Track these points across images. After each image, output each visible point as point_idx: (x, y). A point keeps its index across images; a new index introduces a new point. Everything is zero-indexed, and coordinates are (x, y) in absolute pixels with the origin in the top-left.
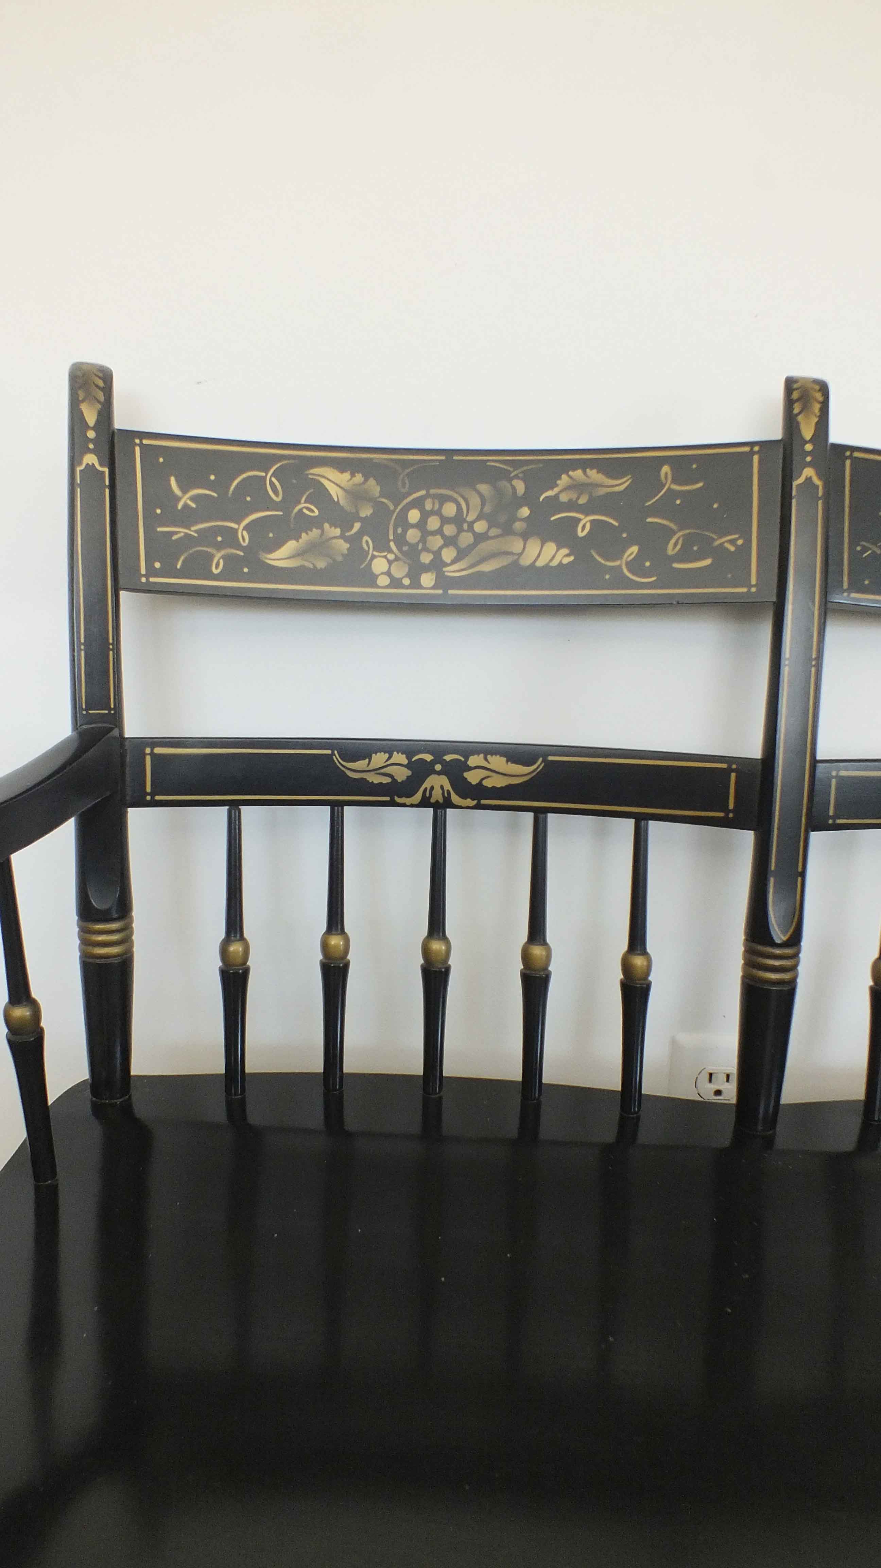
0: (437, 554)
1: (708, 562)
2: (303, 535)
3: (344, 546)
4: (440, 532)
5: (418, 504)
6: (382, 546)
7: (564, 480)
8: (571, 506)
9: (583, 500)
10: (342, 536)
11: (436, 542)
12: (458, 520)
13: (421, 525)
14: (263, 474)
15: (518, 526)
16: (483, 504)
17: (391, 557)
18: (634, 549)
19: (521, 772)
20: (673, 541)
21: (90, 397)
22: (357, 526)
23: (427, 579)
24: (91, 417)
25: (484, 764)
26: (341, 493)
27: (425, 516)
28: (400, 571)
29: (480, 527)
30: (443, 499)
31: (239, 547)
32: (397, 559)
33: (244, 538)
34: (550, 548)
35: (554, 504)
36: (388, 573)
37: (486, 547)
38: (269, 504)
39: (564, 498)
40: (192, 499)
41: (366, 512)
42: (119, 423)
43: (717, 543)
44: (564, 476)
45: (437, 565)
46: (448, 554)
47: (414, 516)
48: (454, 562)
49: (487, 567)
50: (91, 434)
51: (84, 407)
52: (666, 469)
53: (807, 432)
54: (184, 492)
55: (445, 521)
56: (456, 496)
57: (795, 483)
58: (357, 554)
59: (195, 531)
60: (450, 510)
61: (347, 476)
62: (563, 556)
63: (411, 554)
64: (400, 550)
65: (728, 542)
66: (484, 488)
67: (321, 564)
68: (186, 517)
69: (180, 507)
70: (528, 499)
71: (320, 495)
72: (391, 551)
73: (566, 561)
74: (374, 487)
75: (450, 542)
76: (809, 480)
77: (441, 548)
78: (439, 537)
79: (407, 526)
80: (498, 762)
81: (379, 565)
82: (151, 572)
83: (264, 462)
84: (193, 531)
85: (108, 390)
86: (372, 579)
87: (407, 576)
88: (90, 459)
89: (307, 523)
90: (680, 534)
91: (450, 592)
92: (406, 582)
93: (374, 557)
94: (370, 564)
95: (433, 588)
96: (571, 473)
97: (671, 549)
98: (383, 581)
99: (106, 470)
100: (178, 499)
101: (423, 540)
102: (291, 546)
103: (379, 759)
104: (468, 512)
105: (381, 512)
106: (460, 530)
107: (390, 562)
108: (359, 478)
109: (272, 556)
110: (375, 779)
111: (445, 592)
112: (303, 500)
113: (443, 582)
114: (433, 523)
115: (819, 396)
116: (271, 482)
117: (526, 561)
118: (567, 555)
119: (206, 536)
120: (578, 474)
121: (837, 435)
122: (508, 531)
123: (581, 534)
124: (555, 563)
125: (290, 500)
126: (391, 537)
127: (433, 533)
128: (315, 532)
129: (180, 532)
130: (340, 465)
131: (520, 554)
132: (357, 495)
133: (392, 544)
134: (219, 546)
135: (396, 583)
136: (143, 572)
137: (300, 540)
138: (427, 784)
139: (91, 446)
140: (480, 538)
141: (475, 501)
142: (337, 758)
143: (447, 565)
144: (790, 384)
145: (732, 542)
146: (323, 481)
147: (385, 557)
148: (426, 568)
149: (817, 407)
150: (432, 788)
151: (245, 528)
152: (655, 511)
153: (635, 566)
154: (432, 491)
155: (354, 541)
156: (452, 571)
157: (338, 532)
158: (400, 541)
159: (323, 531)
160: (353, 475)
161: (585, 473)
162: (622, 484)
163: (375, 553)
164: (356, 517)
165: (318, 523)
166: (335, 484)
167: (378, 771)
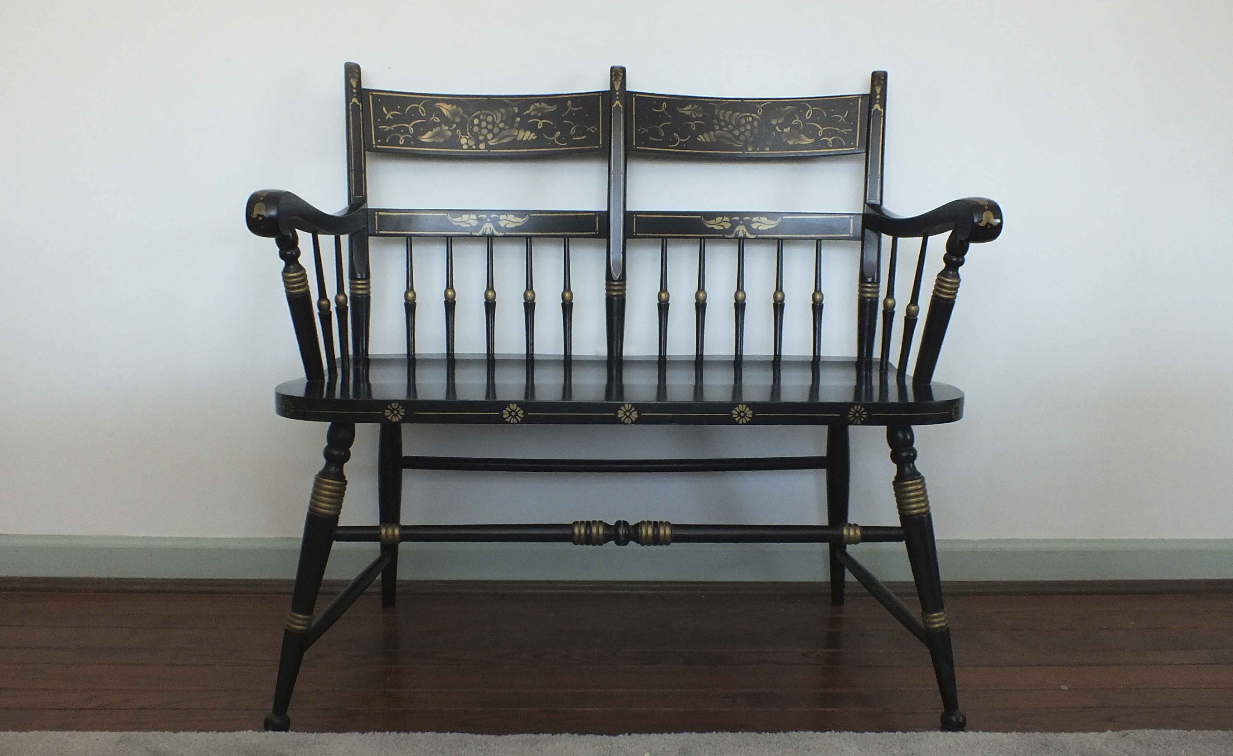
0: (486, 136)
1: (584, 137)
2: (434, 129)
3: (450, 133)
4: (486, 127)
5: (477, 117)
6: (464, 133)
7: (533, 107)
8: (535, 117)
9: (539, 115)
10: (449, 130)
11: (485, 132)
12: (493, 123)
13: (479, 125)
14: (418, 105)
15: (516, 125)
16: (502, 117)
17: (468, 137)
18: (559, 133)
19: (520, 221)
20: (573, 129)
21: (353, 77)
22: (455, 126)
23: (482, 146)
24: (354, 84)
25: (506, 218)
26: (448, 112)
27: (480, 121)
28: (471, 143)
29: (501, 125)
30: (487, 115)
31: (410, 134)
32: (470, 138)
33: (412, 130)
34: (528, 133)
35: (529, 116)
36: (467, 144)
37: (504, 133)
38: (420, 117)
39: (533, 114)
40: (392, 115)
41: (458, 120)
42: (363, 86)
43: (588, 130)
44: (532, 105)
45: (486, 140)
46: (490, 136)
47: (476, 121)
48: (492, 139)
49: (505, 141)
50: (354, 91)
51: (352, 81)
52: (569, 102)
53: (617, 88)
54: (389, 112)
55: (488, 123)
56: (491, 113)
57: (613, 106)
58: (455, 136)
59: (394, 128)
60: (490, 119)
61: (450, 106)
62: (533, 136)
63: (475, 136)
64: (471, 134)
65: (592, 129)
66: (503, 110)
67: (441, 141)
68: (389, 123)
69: (387, 118)
70: (519, 114)
71: (440, 114)
72: (468, 135)
73: (534, 138)
74: (460, 110)
75: (490, 131)
76: (618, 105)
77: (487, 134)
78: (486, 130)
79: (474, 125)
80: (511, 217)
81: (463, 141)
82: (377, 143)
83: (419, 101)
84: (392, 128)
85: (359, 73)
86: (460, 146)
87: (475, 145)
88: (355, 100)
89: (435, 125)
90: (575, 126)
91: (491, 151)
92: (474, 147)
93: (461, 138)
94: (460, 141)
95: (484, 149)
96: (535, 104)
97: (572, 132)
98: (465, 147)
99: (360, 104)
100: (386, 115)
101: (480, 131)
102: (429, 134)
103: (465, 216)
104: (497, 119)
105: (463, 119)
106: (494, 127)
107: (468, 139)
108: (455, 107)
109: (423, 137)
110: (464, 225)
111: (489, 151)
112: (434, 115)
113: (488, 147)
114: (484, 124)
115: (622, 74)
116: (421, 109)
117: (519, 138)
118: (534, 136)
119: (398, 130)
120: (537, 104)
121: (630, 88)
122: (512, 127)
123: (539, 127)
124: (530, 139)
125: (429, 115)
126: (468, 129)
127: (484, 128)
128: (439, 128)
129: (387, 128)
130: (447, 102)
131: (517, 135)
132: (454, 114)
133: (468, 133)
134: (402, 134)
135: (470, 147)
136: (374, 143)
137: (433, 132)
138: (484, 227)
139: (355, 95)
140: (501, 130)
141: (499, 115)
142: (448, 216)
143: (490, 140)
144: (612, 68)
145: (593, 129)
146: (441, 108)
147: (466, 137)
148: (481, 142)
149: (620, 78)
150: (486, 228)
151: (412, 127)
152: (565, 118)
153: (559, 139)
154: (483, 112)
155: (454, 131)
156: (491, 143)
157: (447, 128)
158: (471, 131)
159: (441, 127)
160: (452, 106)
161: (540, 104)
162: (554, 108)
163: (462, 136)
164: (454, 122)
165: (439, 124)
166: (446, 109)
167: (465, 222)
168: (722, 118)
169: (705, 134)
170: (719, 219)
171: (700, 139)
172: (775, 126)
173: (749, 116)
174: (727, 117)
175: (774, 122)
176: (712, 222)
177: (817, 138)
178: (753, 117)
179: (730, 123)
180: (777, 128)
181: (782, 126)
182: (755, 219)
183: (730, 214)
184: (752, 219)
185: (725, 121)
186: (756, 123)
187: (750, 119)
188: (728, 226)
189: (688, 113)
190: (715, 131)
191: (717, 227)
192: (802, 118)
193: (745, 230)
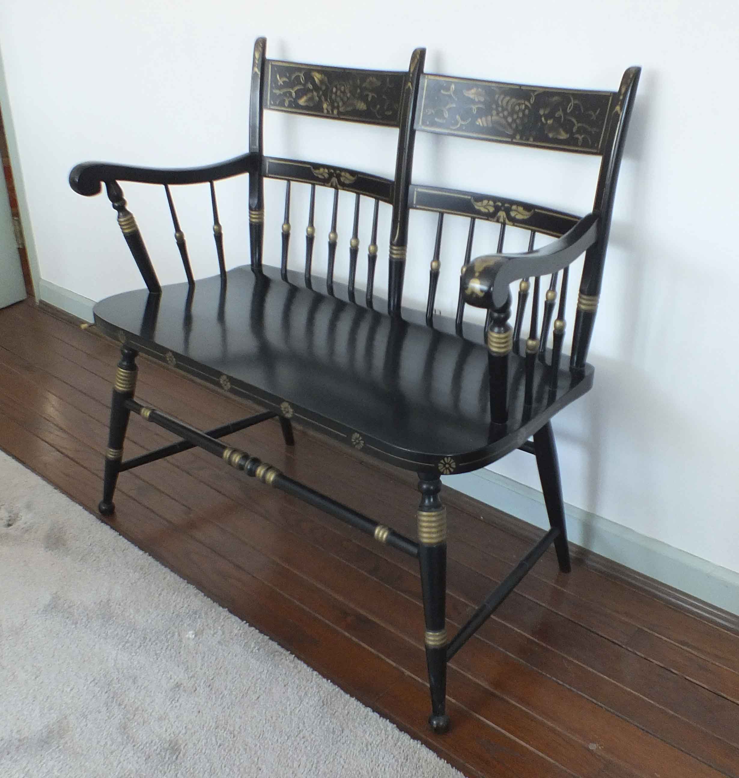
0: (338, 104)
1: (391, 113)
2: (308, 95)
3: (317, 99)
4: (340, 96)
5: (336, 86)
6: (326, 100)
7: (368, 80)
8: (368, 90)
9: (371, 88)
10: (317, 96)
12: (344, 92)
13: (336, 93)
14: (300, 74)
15: (357, 95)
16: (350, 88)
19: (352, 179)
20: (386, 104)
21: (258, 50)
22: (321, 92)
23: (335, 112)
24: (257, 56)
25: (344, 175)
26: (318, 81)
27: (337, 90)
28: (330, 108)
29: (349, 95)
30: (342, 85)
31: (292, 97)
32: (329, 104)
33: (294, 94)
34: (363, 104)
35: (366, 89)
36: (327, 109)
37: (349, 102)
38: (301, 84)
40: (282, 82)
41: (324, 88)
45: (338, 107)
46: (341, 104)
47: (334, 90)
48: (343, 106)
49: (349, 109)
50: (257, 62)
51: (256, 53)
53: (412, 70)
54: (280, 79)
55: (341, 92)
56: (345, 84)
58: (320, 103)
60: (343, 88)
61: (320, 75)
63: (332, 103)
64: (330, 101)
66: (351, 82)
67: (312, 104)
68: (280, 88)
69: (279, 84)
70: (360, 86)
71: (313, 81)
74: (326, 80)
75: (342, 99)
76: (409, 87)
77: (339, 102)
78: (339, 98)
79: (332, 93)
80: (348, 175)
81: (325, 106)
82: (270, 104)
83: (301, 70)
84: (282, 92)
85: (265, 45)
86: (322, 110)
87: (331, 110)
88: (256, 70)
89: (309, 90)
92: (331, 112)
93: (324, 103)
94: (323, 106)
96: (370, 78)
97: (385, 108)
98: (325, 111)
99: (259, 73)
100: (279, 81)
101: (336, 98)
102: (305, 98)
103: (322, 170)
104: (347, 89)
105: (327, 88)
106: (344, 96)
108: (324, 76)
109: (301, 101)
110: (320, 176)
112: (309, 84)
113: (339, 113)
114: (339, 92)
115: (418, 56)
116: (302, 77)
117: (357, 108)
118: (366, 107)
119: (284, 94)
122: (355, 97)
123: (369, 100)
124: (363, 108)
125: (306, 82)
126: (328, 97)
127: (338, 96)
128: (311, 94)
129: (279, 92)
130: (319, 71)
131: (356, 106)
132: (321, 81)
134: (288, 97)
135: (328, 112)
137: (307, 97)
138: (332, 180)
139: (257, 65)
140: (348, 99)
141: (349, 86)
142: (312, 168)
143: (340, 107)
145: (396, 107)
146: (315, 77)
147: (327, 103)
148: (335, 108)
149: (416, 61)
150: (334, 181)
151: (294, 92)
152: (384, 93)
153: (378, 112)
154: (338, 82)
155: (320, 98)
156: (341, 109)
157: (316, 94)
158: (331, 98)
159: (313, 94)
160: (322, 75)
161: (372, 79)
162: (380, 84)
164: (321, 89)
165: (311, 91)
166: (317, 77)
167: (321, 174)
168: (500, 103)
169: (484, 119)
170: (485, 202)
171: (478, 123)
172: (541, 116)
173: (522, 104)
174: (505, 103)
175: (542, 112)
176: (479, 204)
177: (572, 134)
178: (526, 106)
179: (507, 109)
180: (543, 119)
181: (547, 117)
182: (514, 207)
183: (495, 199)
184: (511, 206)
185: (502, 107)
186: (527, 112)
187: (523, 107)
188: (492, 210)
189: (472, 96)
190: (492, 116)
191: (483, 210)
192: (565, 110)
193: (505, 216)
